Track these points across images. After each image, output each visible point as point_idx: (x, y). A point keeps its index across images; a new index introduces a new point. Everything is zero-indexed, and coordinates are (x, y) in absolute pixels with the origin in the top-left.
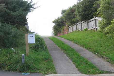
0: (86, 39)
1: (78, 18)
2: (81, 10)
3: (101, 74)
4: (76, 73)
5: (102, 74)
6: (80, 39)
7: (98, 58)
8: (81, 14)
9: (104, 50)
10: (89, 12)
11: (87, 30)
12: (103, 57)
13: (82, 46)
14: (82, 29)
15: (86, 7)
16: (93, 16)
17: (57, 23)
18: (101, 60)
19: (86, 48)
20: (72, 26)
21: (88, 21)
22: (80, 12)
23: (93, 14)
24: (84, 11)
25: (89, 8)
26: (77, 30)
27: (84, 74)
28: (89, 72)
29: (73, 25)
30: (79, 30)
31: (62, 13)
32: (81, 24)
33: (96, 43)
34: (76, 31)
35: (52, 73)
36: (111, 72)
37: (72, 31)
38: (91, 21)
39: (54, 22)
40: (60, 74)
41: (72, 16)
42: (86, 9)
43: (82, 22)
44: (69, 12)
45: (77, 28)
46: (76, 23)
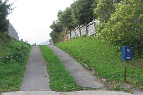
0: (81, 47)
1: (75, 21)
2: (77, 10)
3: (76, 92)
4: (44, 90)
5: (79, 90)
6: (74, 48)
7: (85, 71)
8: (78, 17)
9: (96, 61)
10: (87, 14)
11: (86, 36)
12: (91, 69)
13: (73, 56)
14: (80, 35)
15: (84, 7)
16: (93, 18)
17: (55, 28)
18: (87, 73)
19: (77, 58)
20: (70, 32)
21: (86, 25)
22: (77, 14)
23: (93, 16)
24: (81, 12)
25: (87, 8)
26: (76, 37)
27: (55, 92)
28: (62, 88)
29: (72, 30)
30: (78, 36)
31: (58, 16)
32: (80, 29)
33: (91, 52)
34: (74, 38)
35: (13, 91)
36: (92, 88)
37: (71, 37)
38: (90, 25)
39: (51, 27)
40: (23, 91)
41: (69, 19)
42: (84, 9)
43: (81, 26)
44: (65, 14)
45: (76, 34)
46: (75, 28)
